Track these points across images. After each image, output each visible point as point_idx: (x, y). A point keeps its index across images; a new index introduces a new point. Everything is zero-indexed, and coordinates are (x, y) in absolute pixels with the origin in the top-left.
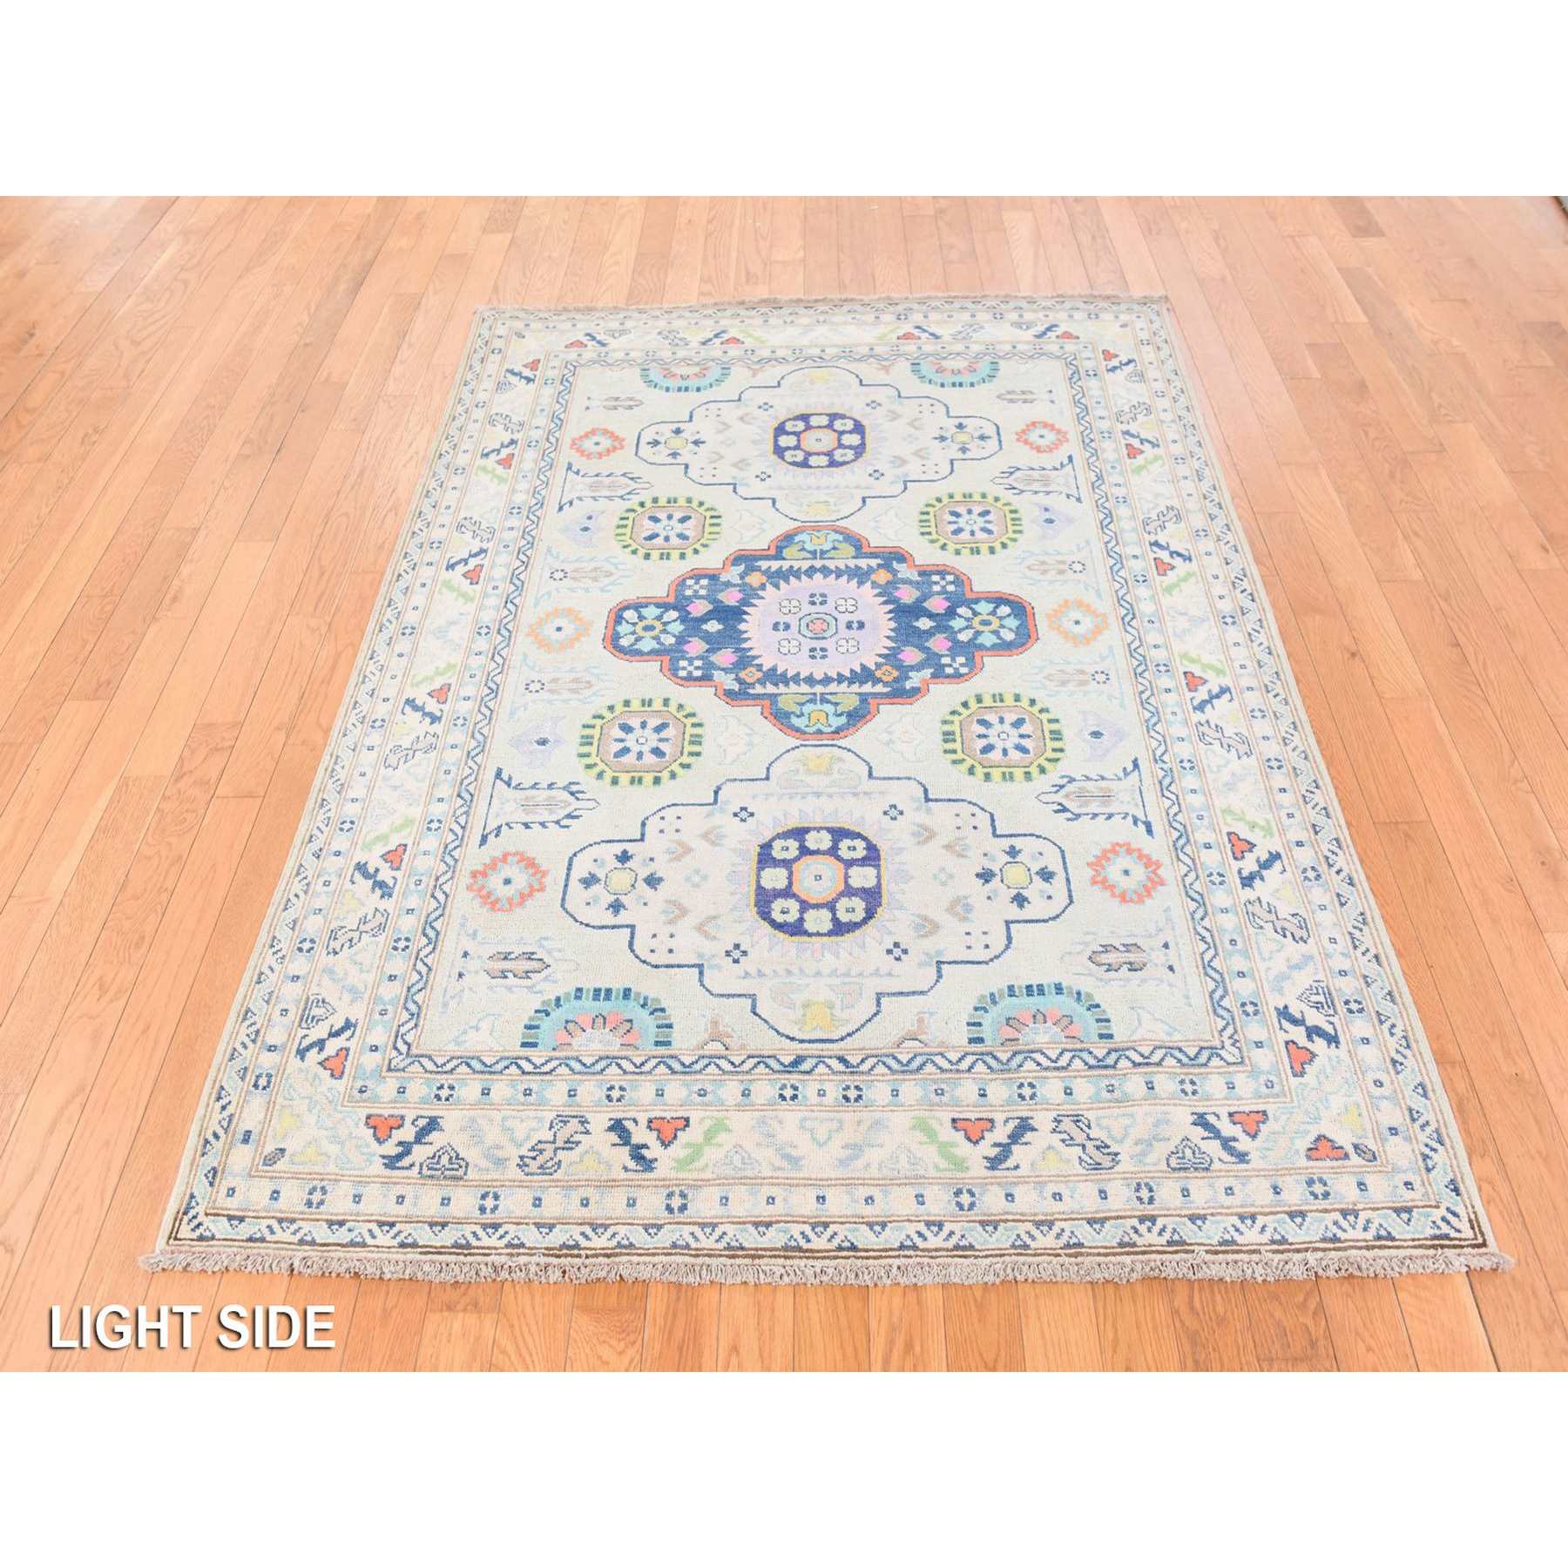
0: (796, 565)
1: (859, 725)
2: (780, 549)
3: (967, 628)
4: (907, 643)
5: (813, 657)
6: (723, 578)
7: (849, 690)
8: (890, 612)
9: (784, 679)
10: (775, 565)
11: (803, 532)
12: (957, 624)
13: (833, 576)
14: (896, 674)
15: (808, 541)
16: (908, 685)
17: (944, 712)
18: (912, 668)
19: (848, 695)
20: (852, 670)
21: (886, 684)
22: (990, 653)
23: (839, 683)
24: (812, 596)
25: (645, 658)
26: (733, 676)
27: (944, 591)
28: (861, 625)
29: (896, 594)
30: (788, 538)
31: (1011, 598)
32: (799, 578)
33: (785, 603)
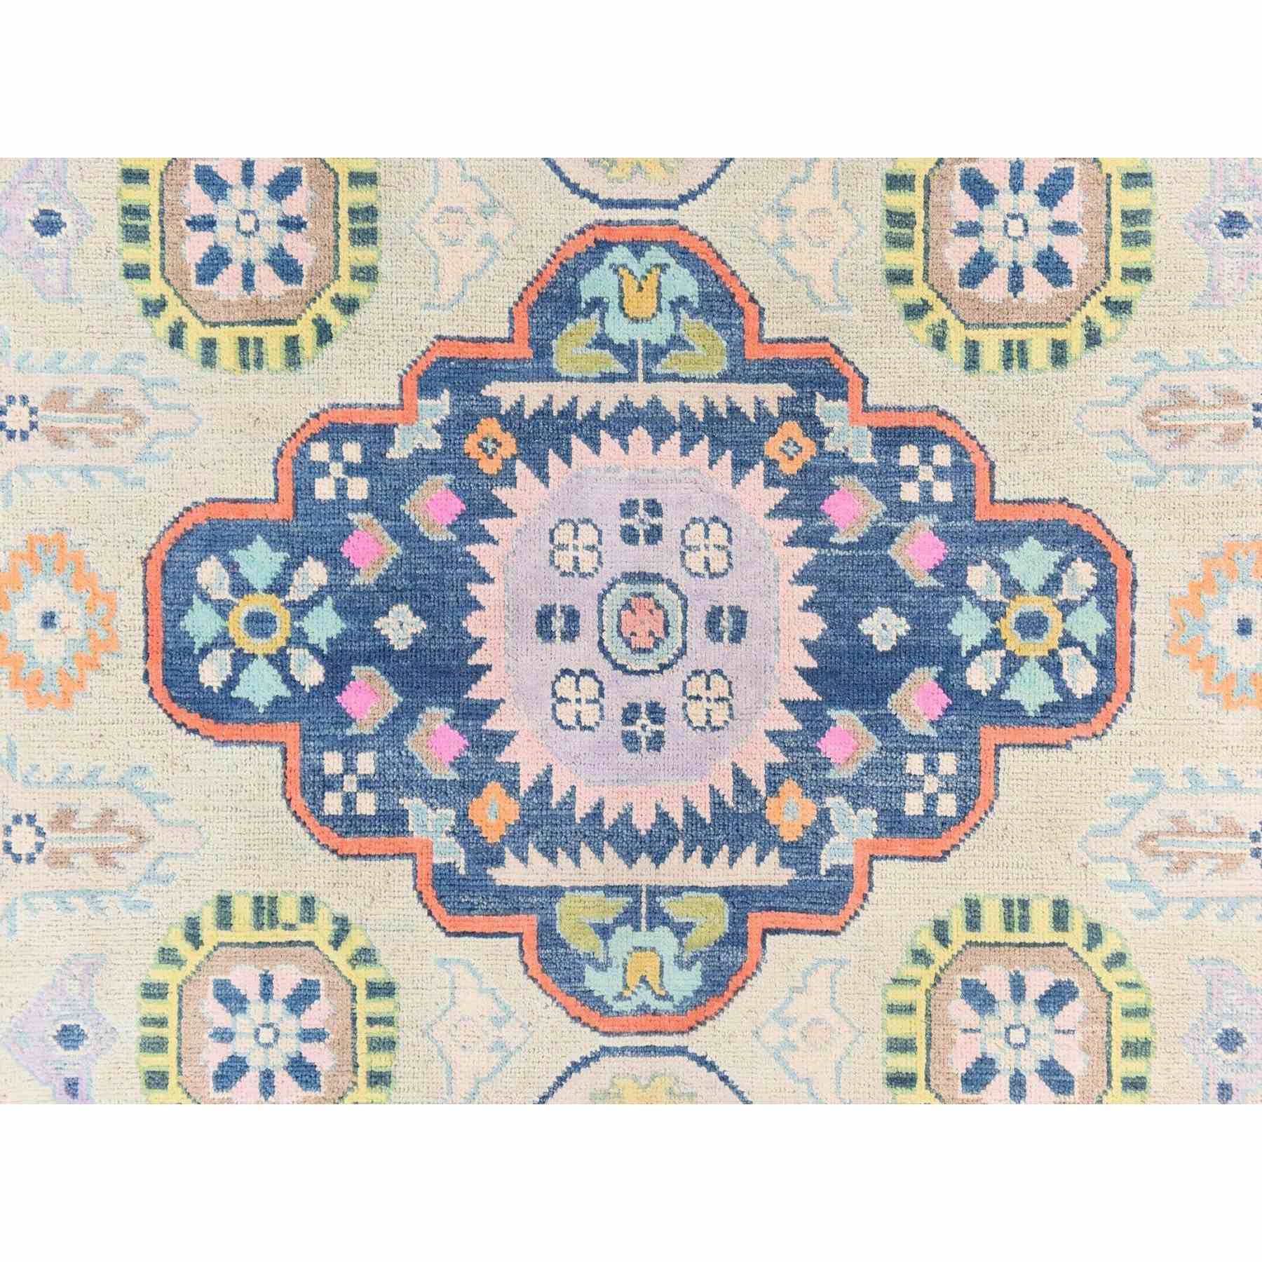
1: (552, 270)
3: (304, 609)
4: (444, 555)
5: (653, 509)
6: (868, 821)
7: (574, 389)
9: (716, 429)
11: (683, 1007)
12: (326, 625)
14: (471, 445)
15: (667, 966)
19: (576, 371)
20: (568, 458)
21: (493, 409)
22: (255, 513)
23: (595, 416)
24: (656, 743)
25: (1031, 514)
26: (830, 445)
27: (350, 747)
29: (460, 743)
31: (193, 719)
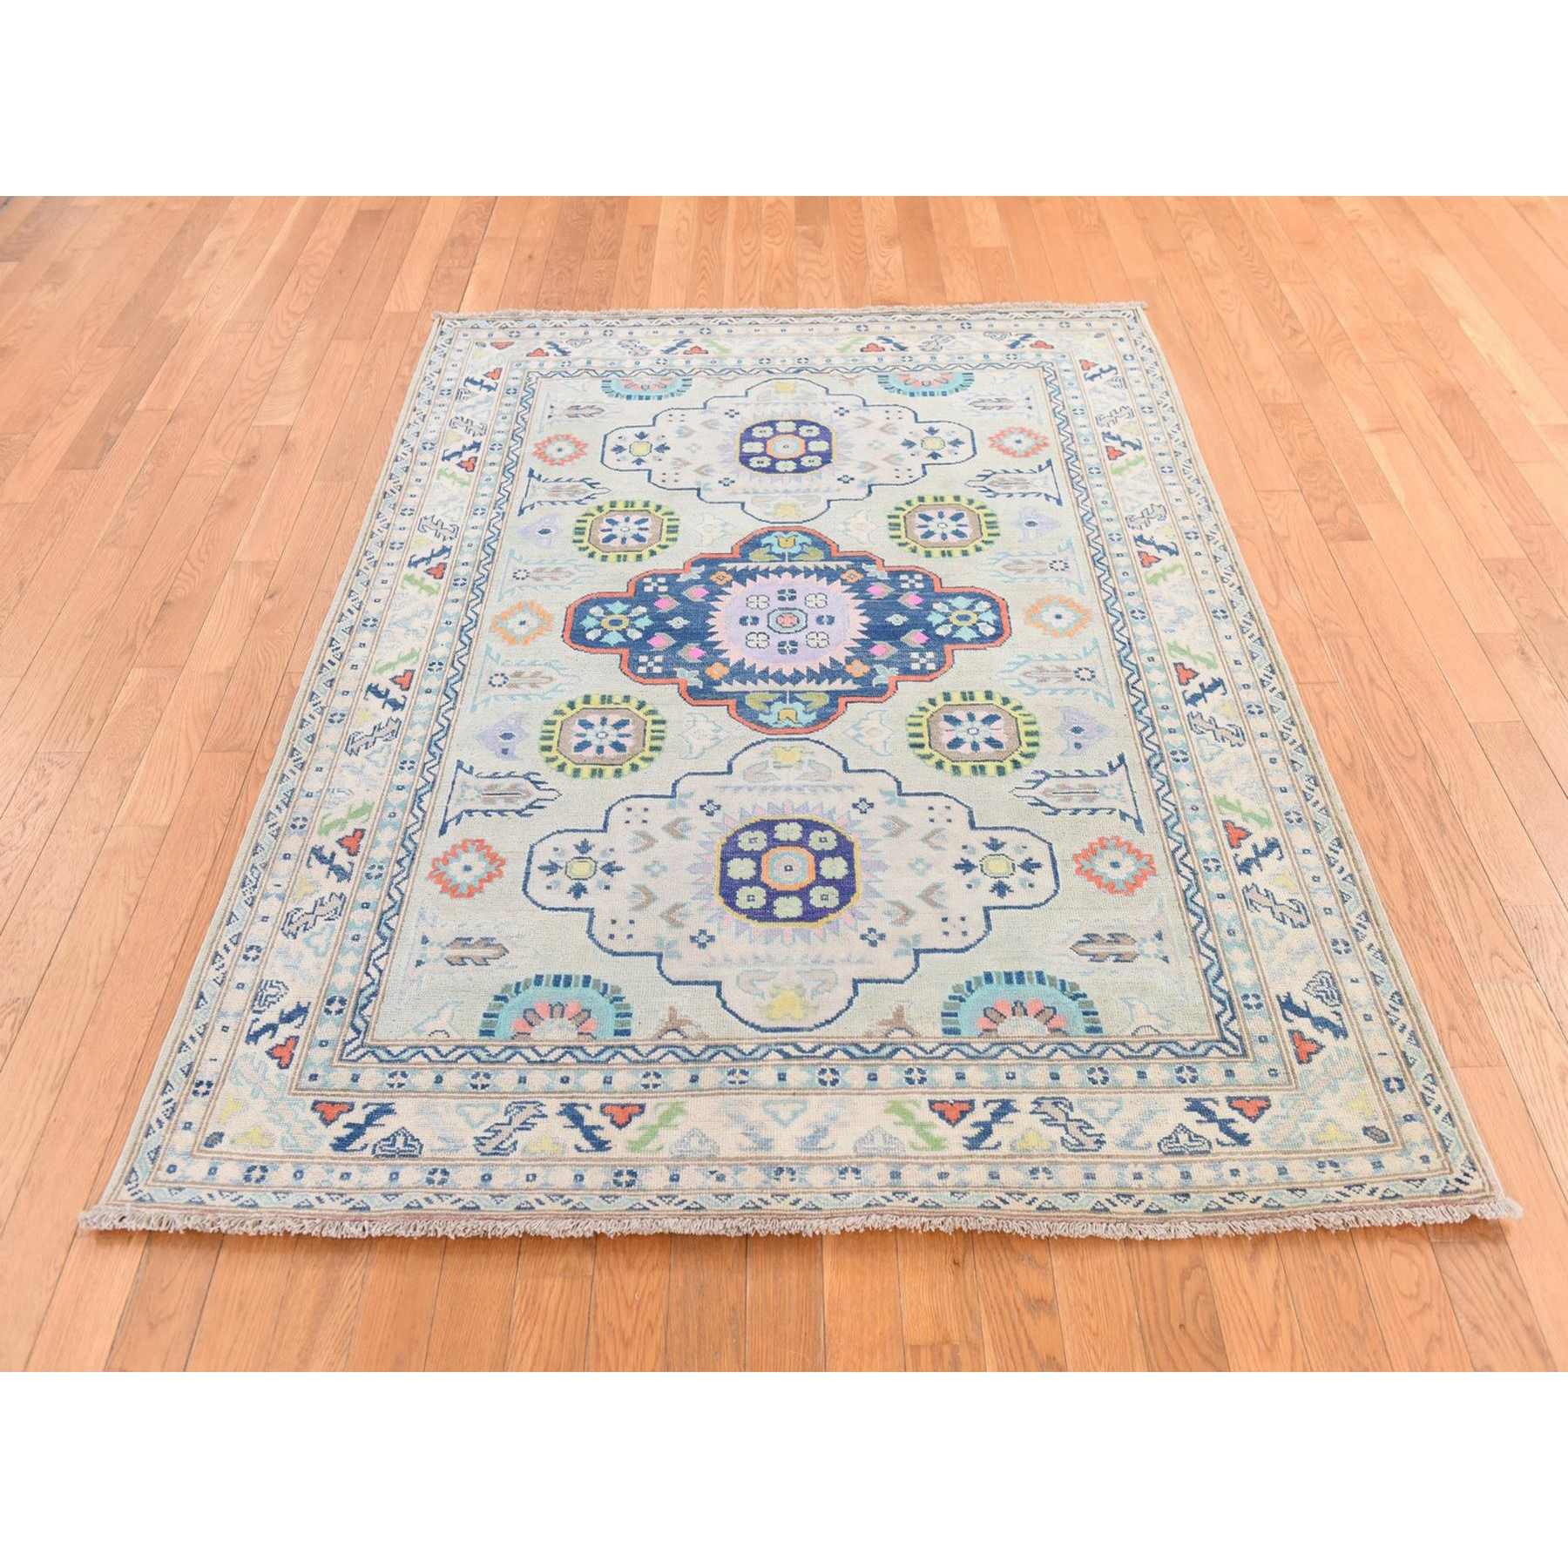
0: (813, 686)
1: (750, 537)
2: (833, 704)
3: (636, 618)
4: (698, 605)
5: (793, 591)
6: (894, 671)
7: (758, 564)
8: (712, 634)
9: (820, 573)
10: (837, 685)
11: (807, 726)
12: (645, 622)
13: (771, 672)
14: (713, 578)
15: (799, 714)
16: (703, 568)
17: (673, 547)
18: (697, 582)
19: (758, 559)
20: (755, 580)
21: (724, 569)
22: (618, 595)
23: (767, 570)
24: (794, 652)
25: (959, 591)
26: (869, 575)
28: (743, 621)
29: (702, 652)
30: (824, 717)
31: (581, 648)
32: (809, 670)
33: (823, 644)
